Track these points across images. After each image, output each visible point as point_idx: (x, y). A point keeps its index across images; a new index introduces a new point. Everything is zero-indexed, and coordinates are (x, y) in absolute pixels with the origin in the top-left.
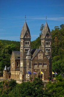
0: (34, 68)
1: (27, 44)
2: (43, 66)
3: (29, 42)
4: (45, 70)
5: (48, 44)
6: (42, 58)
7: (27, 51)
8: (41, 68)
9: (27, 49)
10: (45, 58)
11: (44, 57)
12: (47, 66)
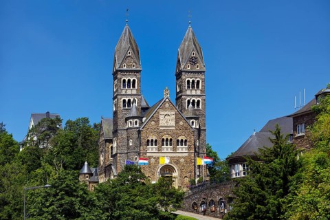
0: (148, 155)
1: (129, 86)
2: (174, 149)
3: (134, 81)
4: (182, 160)
5: (193, 87)
6: (173, 123)
7: (129, 105)
8: (169, 155)
9: (129, 100)
10: (181, 123)
11: (177, 122)
12: (189, 149)
